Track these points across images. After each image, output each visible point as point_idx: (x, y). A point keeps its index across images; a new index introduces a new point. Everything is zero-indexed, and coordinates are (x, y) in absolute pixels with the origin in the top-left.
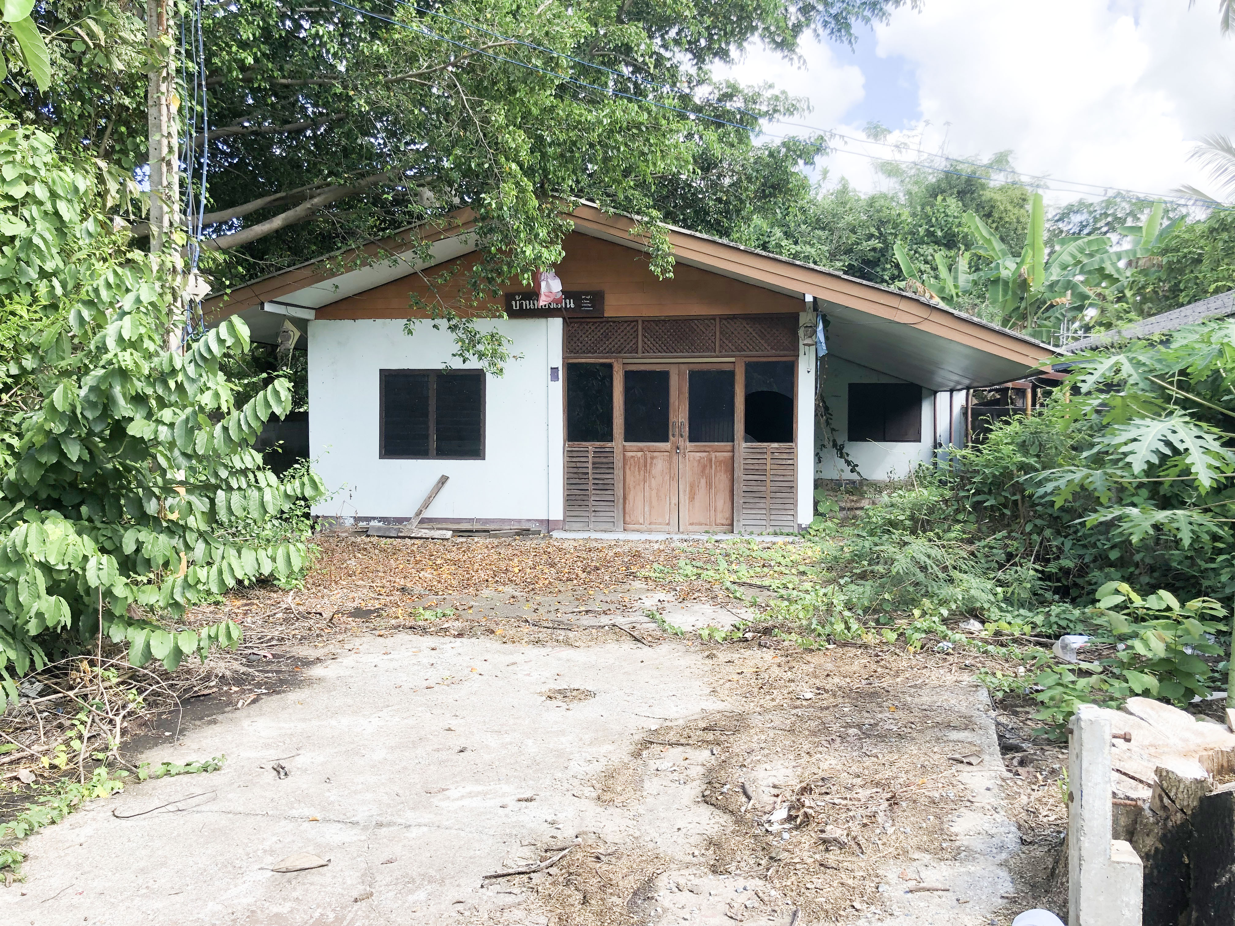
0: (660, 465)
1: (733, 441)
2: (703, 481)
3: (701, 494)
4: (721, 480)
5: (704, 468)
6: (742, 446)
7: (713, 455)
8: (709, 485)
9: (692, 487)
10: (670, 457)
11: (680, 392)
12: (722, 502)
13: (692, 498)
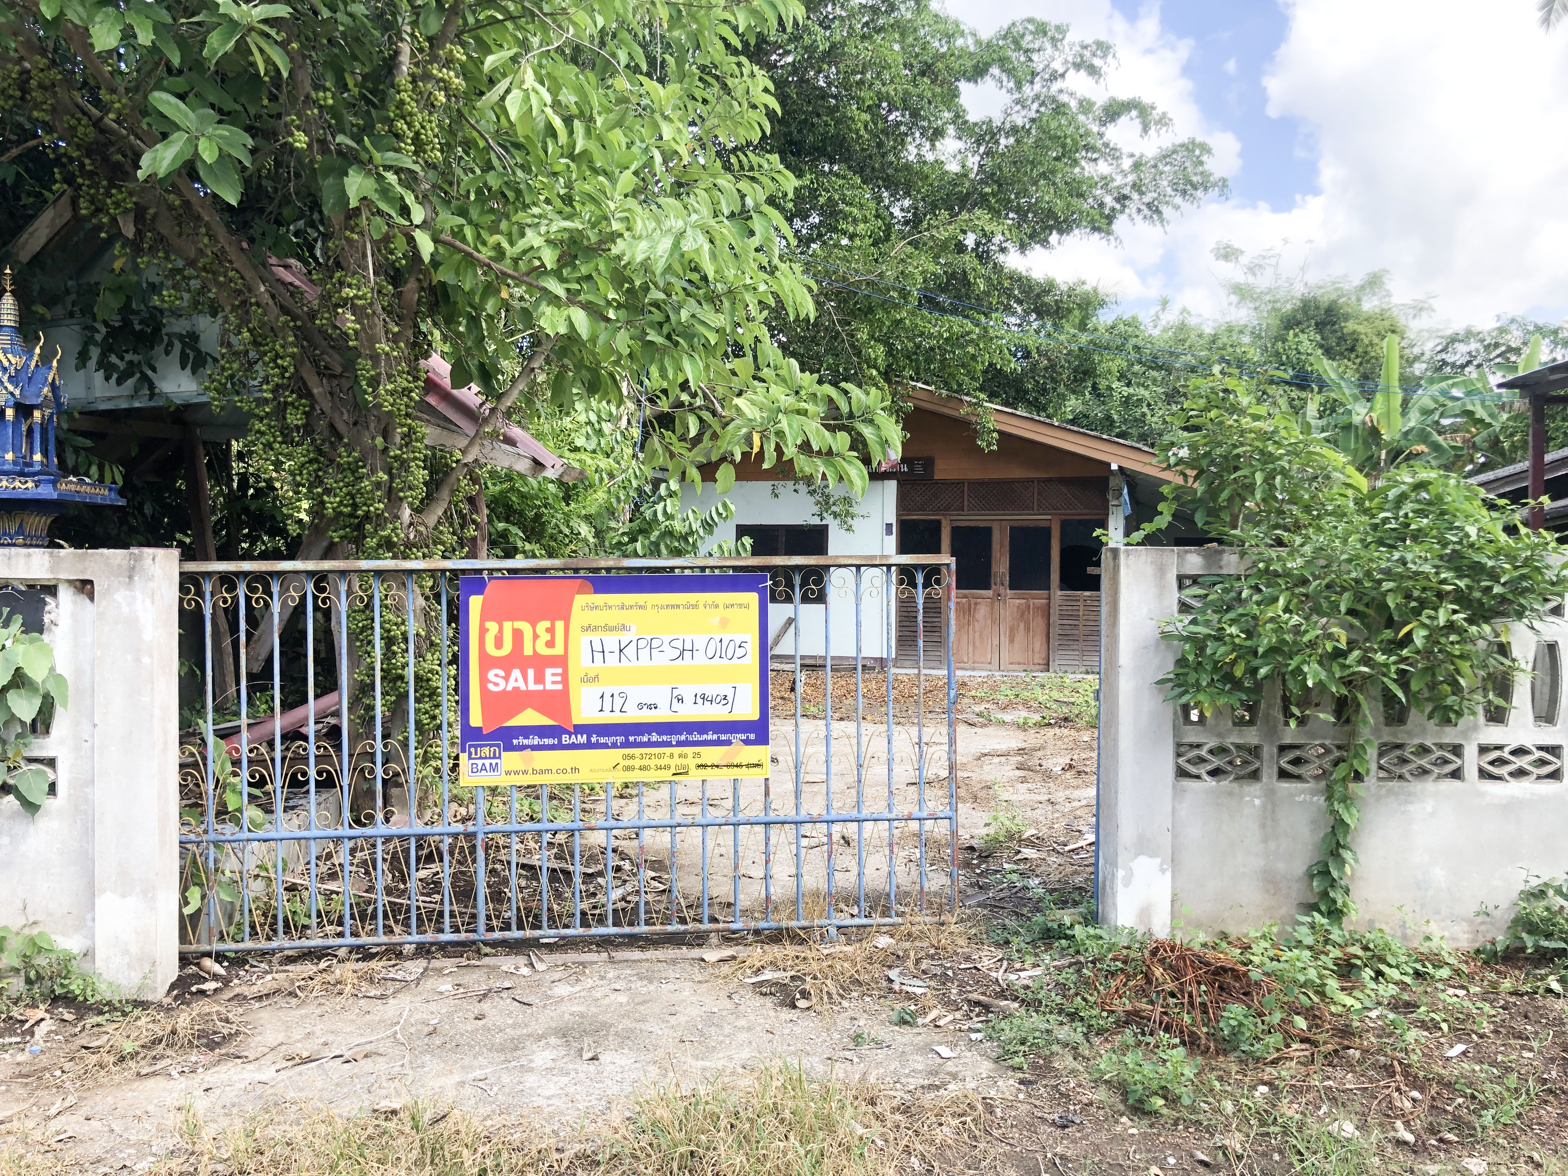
0: (982, 611)
1: (1049, 589)
2: (1022, 625)
3: (1020, 635)
4: (1038, 624)
5: (1023, 613)
6: (1058, 594)
7: (1031, 602)
8: (1028, 629)
9: (1012, 630)
10: (992, 604)
11: (1002, 546)
12: (1038, 643)
13: (1012, 640)
